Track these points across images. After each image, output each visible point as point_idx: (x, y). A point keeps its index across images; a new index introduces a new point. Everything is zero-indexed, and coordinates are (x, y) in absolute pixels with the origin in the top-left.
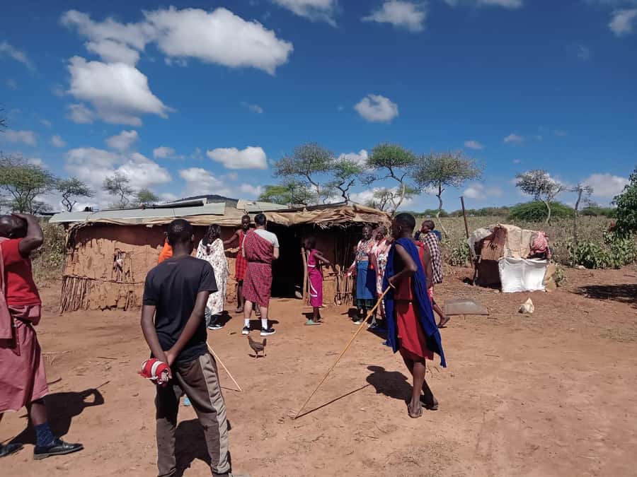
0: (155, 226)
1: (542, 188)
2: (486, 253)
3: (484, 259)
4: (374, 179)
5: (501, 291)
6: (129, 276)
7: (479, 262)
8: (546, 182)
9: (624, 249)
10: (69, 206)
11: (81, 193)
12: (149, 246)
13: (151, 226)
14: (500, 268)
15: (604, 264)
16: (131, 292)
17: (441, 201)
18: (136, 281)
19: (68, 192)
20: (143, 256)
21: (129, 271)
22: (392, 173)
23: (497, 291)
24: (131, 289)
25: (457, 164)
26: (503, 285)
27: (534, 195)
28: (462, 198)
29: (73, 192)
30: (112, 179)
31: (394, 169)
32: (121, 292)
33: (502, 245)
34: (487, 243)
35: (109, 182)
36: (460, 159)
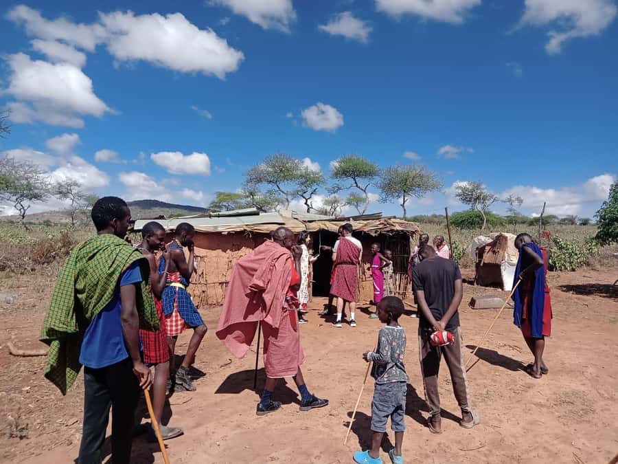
0: (229, 233)
1: (478, 198)
2: (488, 258)
3: (486, 262)
4: (339, 189)
5: (503, 289)
6: (203, 277)
7: (482, 265)
8: (481, 193)
9: (576, 255)
10: (22, 210)
11: (35, 198)
12: (220, 251)
13: (226, 233)
14: (502, 270)
15: (563, 267)
16: (204, 292)
17: (405, 210)
18: (209, 282)
19: (22, 196)
20: (215, 259)
21: (203, 273)
22: (356, 183)
23: (500, 290)
24: (204, 289)
25: (421, 177)
26: (505, 285)
27: (471, 205)
28: (446, 209)
29: (27, 196)
30: (63, 184)
31: (358, 179)
32: (195, 292)
33: (504, 250)
34: (487, 248)
35: (60, 185)
36: (423, 172)
